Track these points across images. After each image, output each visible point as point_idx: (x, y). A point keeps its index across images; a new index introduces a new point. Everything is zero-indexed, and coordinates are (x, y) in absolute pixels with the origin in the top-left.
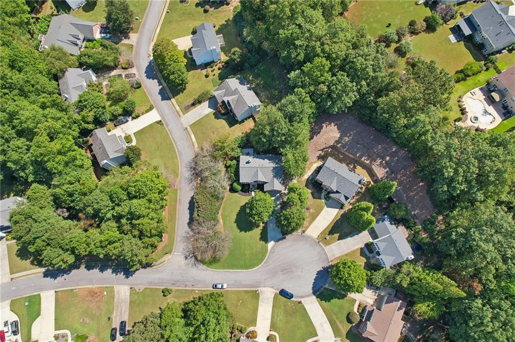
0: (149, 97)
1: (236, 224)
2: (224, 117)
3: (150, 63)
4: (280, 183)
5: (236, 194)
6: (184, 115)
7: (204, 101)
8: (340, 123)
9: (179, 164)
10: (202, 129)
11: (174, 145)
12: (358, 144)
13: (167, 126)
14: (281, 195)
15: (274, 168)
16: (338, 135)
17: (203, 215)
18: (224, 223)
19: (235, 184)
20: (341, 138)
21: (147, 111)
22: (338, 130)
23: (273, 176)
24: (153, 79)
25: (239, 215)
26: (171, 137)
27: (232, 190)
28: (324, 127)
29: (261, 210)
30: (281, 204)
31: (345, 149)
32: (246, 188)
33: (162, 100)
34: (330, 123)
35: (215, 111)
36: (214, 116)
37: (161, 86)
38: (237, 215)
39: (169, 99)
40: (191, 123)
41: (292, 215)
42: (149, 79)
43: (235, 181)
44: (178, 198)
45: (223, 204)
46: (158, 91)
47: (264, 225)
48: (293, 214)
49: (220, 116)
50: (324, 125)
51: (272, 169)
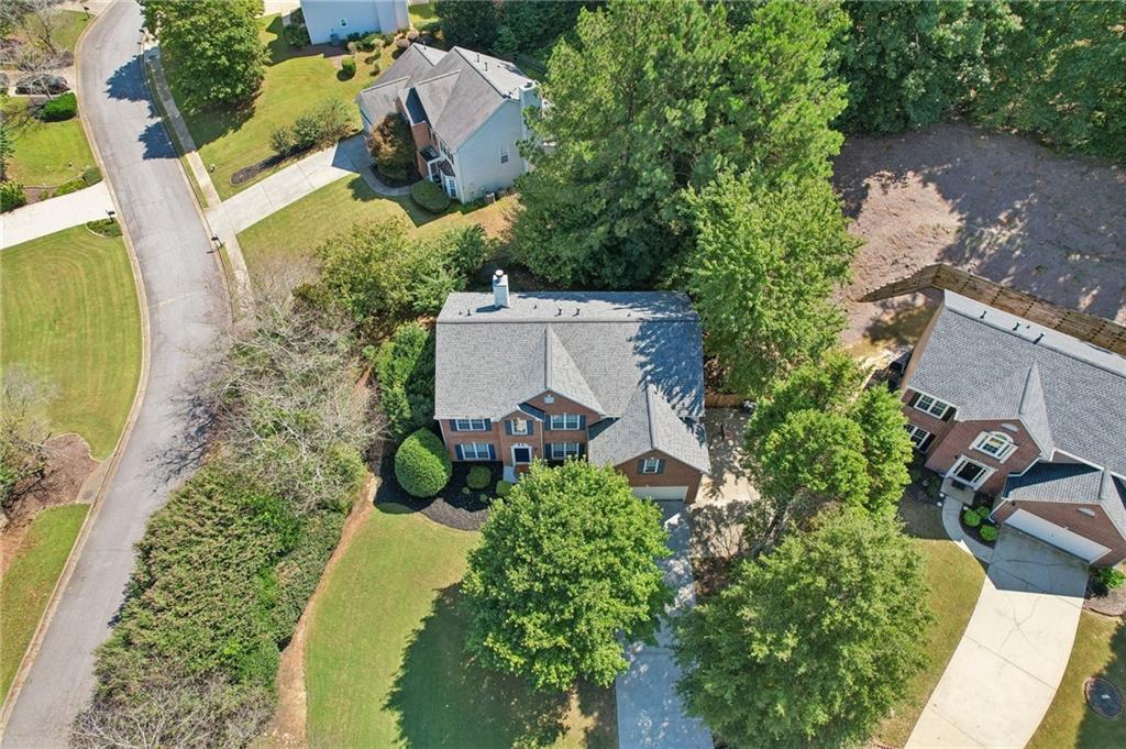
0: (95, 148)
1: (397, 716)
2: (395, 192)
3: (140, 59)
4: (688, 422)
5: (418, 516)
6: (223, 199)
7: (321, 149)
8: (947, 172)
9: (141, 387)
10: (289, 243)
11: (145, 310)
12: (1069, 251)
13: (136, 238)
14: (690, 519)
15: (647, 327)
16: (953, 221)
17: (150, 636)
18: (316, 708)
19: (412, 447)
20: (968, 232)
21: (66, 190)
22: (945, 198)
23: (640, 373)
24: (134, 98)
25: (421, 651)
26: (138, 277)
27: (398, 494)
28: (875, 191)
29: (574, 551)
30: (697, 576)
31: (1004, 282)
32: (479, 478)
33: (145, 158)
34: (899, 176)
35: (358, 175)
36: (350, 192)
37: (159, 119)
38: (412, 650)
39: (177, 152)
40: (245, 226)
41: (850, 562)
42: (120, 98)
43: (411, 429)
44: (74, 558)
45: (326, 581)
46: (142, 130)
47: (590, 722)
48: (858, 549)
49: (379, 189)
50: (872, 181)
51: (634, 330)
